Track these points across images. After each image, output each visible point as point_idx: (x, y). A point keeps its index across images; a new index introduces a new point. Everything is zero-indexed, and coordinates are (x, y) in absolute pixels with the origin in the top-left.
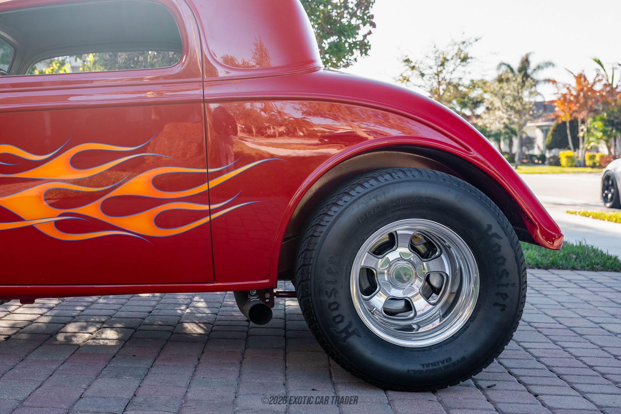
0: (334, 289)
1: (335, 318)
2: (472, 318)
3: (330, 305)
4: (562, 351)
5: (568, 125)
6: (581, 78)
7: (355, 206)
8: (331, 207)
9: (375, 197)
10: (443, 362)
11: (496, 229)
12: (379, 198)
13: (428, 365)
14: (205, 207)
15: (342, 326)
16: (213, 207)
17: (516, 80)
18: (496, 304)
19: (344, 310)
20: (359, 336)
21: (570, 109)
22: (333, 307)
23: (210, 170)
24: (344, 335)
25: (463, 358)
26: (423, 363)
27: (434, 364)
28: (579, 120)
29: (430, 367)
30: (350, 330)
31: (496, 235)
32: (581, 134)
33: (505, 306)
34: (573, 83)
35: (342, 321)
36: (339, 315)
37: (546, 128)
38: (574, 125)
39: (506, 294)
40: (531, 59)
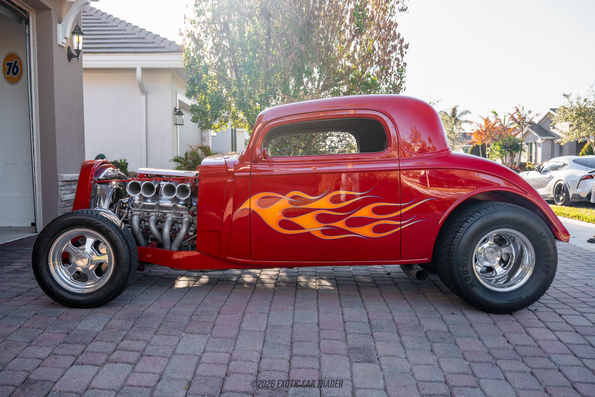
0: (466, 264)
1: (466, 278)
2: (531, 277)
3: (464, 271)
4: (554, 289)
5: (480, 147)
6: (487, 120)
7: (477, 223)
8: (464, 223)
9: (486, 219)
10: (517, 299)
11: (545, 234)
12: (488, 219)
13: (510, 301)
14: (399, 223)
15: (470, 282)
16: (402, 223)
17: (451, 121)
18: (544, 270)
19: (470, 274)
20: (477, 287)
21: (481, 138)
22: (465, 273)
23: (402, 204)
24: (470, 286)
25: (528, 297)
26: (508, 299)
27: (513, 300)
28: (486, 145)
29: (512, 302)
30: (473, 284)
31: (545, 237)
32: (487, 153)
33: (548, 271)
34: (483, 123)
35: (469, 279)
36: (468, 277)
37: (466, 148)
38: (484, 147)
39: (549, 266)
40: (457, 109)
